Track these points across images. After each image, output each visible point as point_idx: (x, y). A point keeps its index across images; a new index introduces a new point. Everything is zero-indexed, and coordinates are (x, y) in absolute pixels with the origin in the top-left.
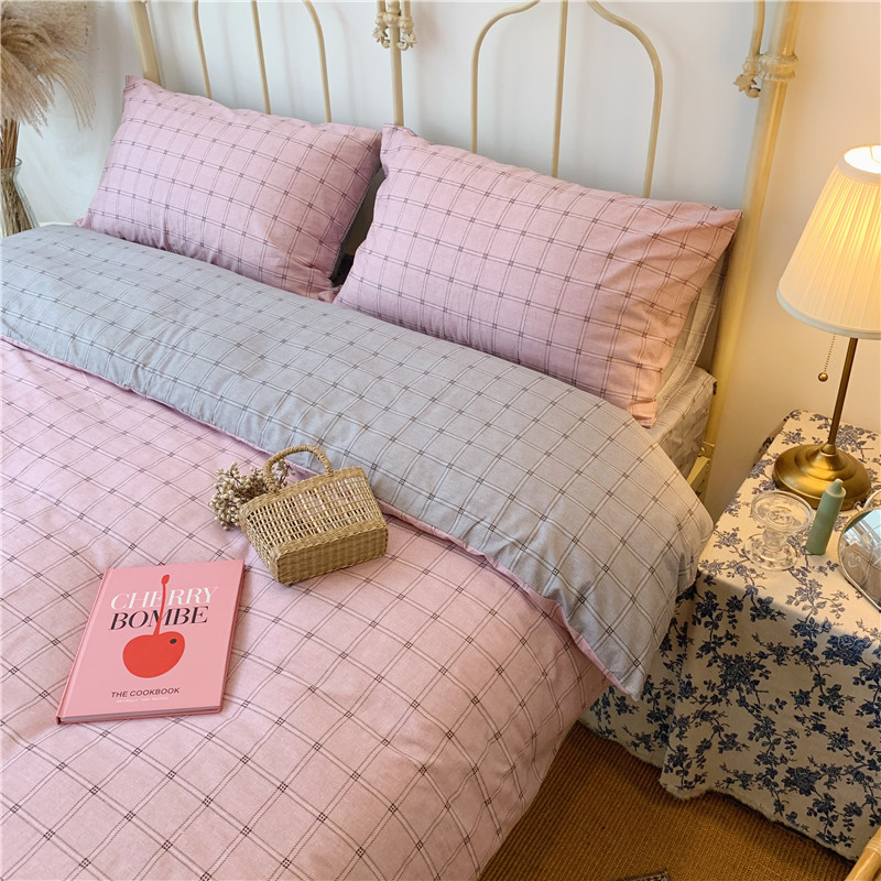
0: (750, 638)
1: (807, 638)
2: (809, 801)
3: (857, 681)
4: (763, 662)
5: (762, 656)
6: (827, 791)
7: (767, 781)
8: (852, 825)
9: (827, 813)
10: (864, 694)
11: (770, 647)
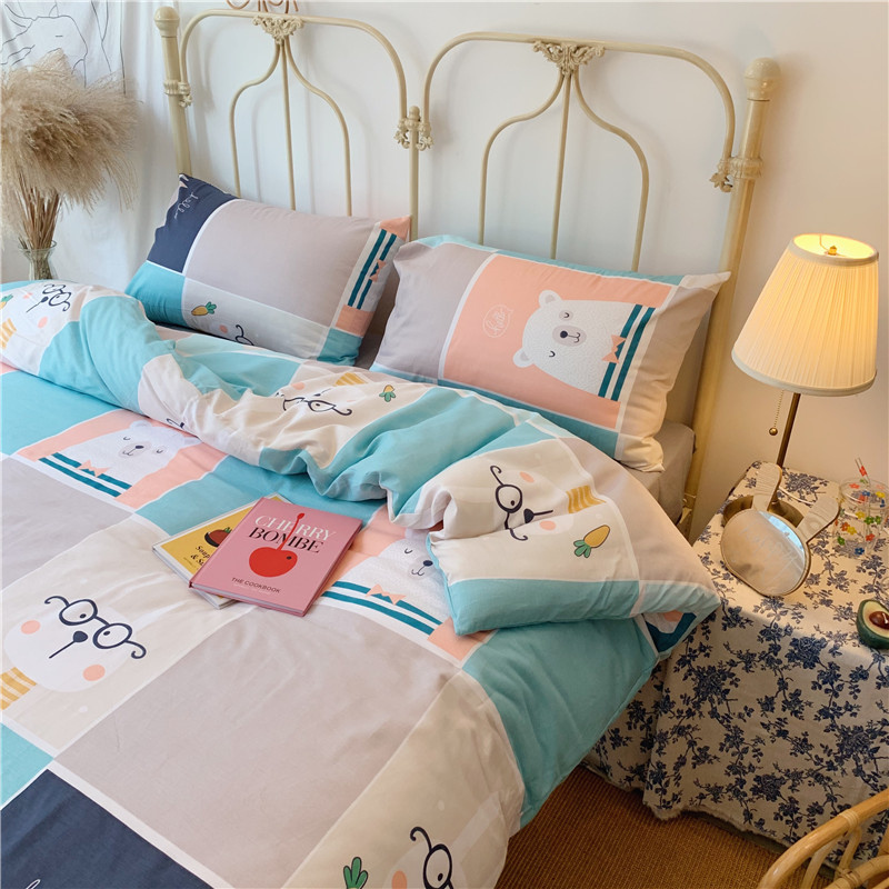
0: (724, 646)
1: (772, 642)
2: (774, 806)
3: (816, 686)
4: (733, 670)
5: (733, 664)
6: (791, 794)
7: (736, 791)
8: (815, 824)
9: (792, 816)
10: (820, 699)
11: (739, 655)
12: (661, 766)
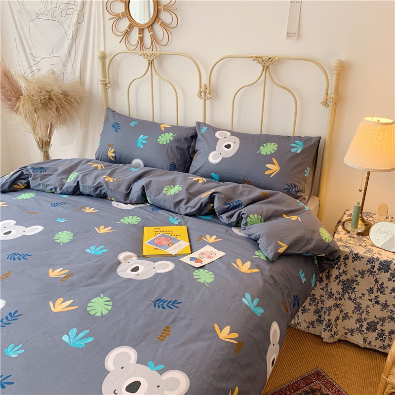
0: (353, 269)
1: (372, 264)
2: (375, 334)
3: (389, 279)
4: (357, 279)
5: (356, 276)
6: (381, 328)
7: (360, 330)
8: (392, 339)
9: (382, 337)
10: (391, 285)
11: (359, 272)
12: (329, 320)
